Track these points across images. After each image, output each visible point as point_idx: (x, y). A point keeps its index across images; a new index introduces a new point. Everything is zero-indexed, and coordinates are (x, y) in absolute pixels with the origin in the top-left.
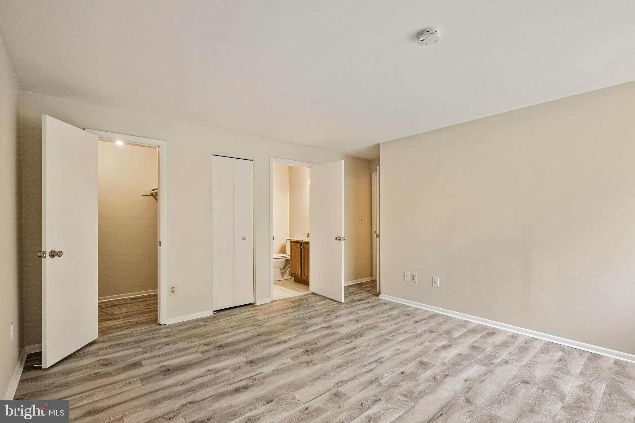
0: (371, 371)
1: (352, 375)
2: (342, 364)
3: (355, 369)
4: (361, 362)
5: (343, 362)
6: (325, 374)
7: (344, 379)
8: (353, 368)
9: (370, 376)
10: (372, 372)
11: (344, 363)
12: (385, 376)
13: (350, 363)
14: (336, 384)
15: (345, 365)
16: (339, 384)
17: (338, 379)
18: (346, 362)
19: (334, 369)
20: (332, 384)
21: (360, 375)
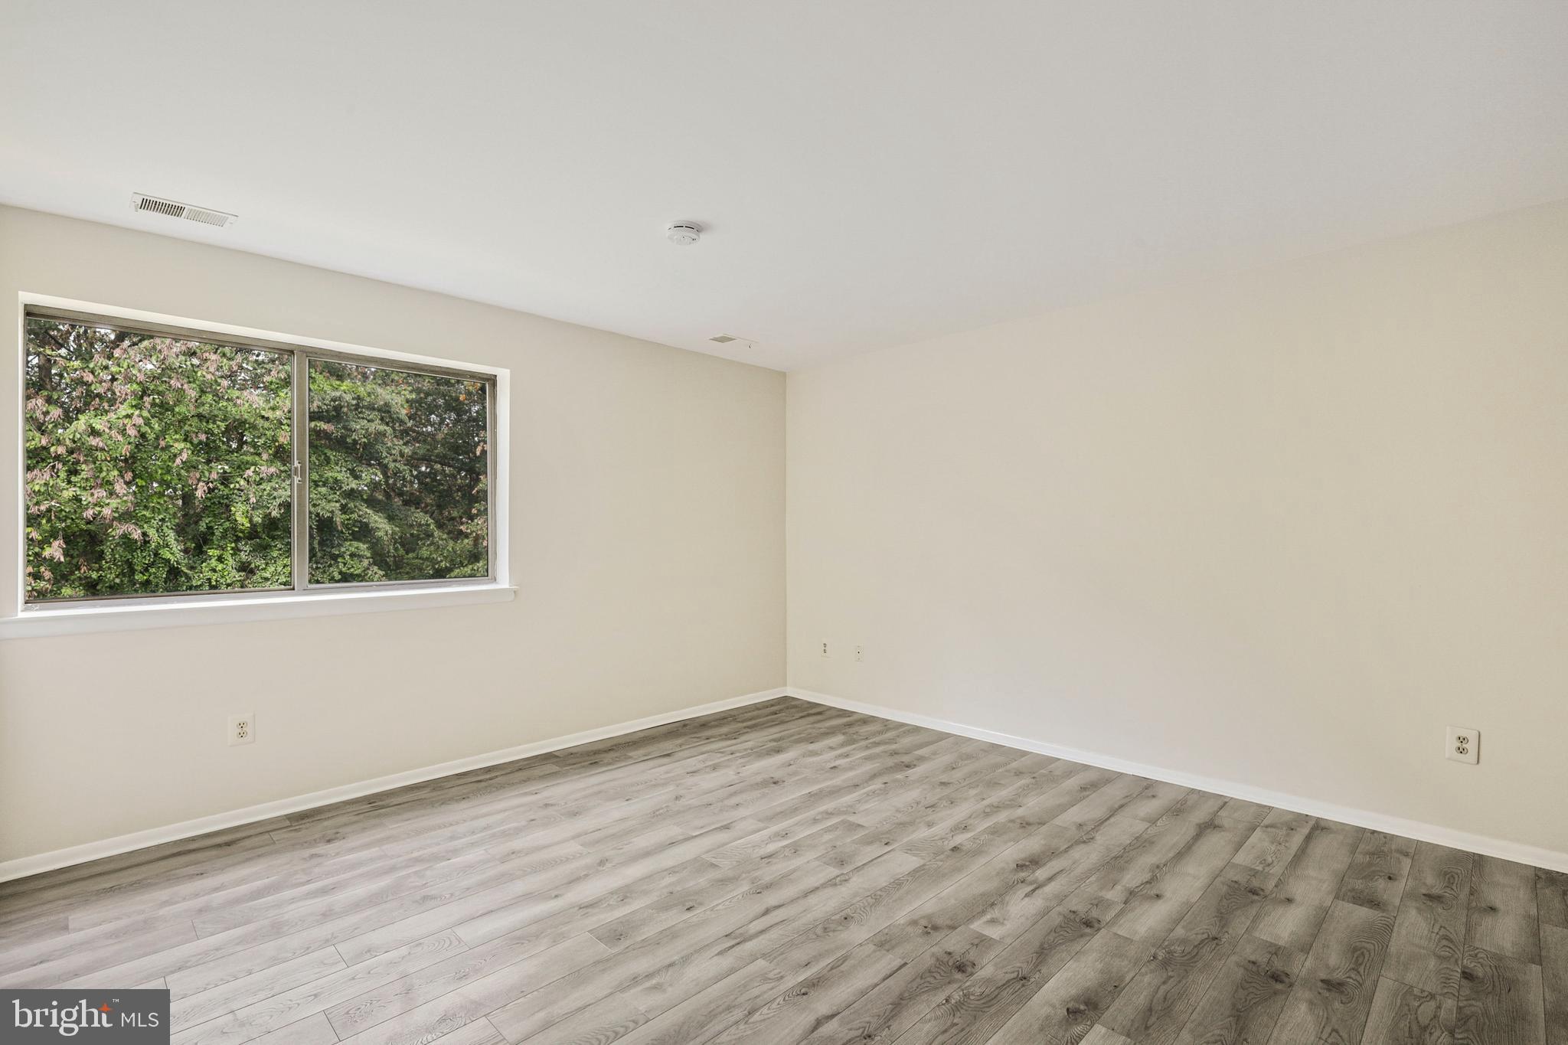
0: (767, 912)
1: (812, 900)
2: (840, 928)
3: (805, 913)
4: (789, 936)
5: (836, 933)
6: (876, 899)
7: (829, 892)
8: (810, 917)
9: (771, 899)
10: (763, 908)
11: (834, 931)
12: (735, 900)
13: (819, 931)
14: (846, 880)
15: (831, 925)
16: (840, 881)
17: (844, 892)
18: (831, 934)
19: (858, 911)
20: (854, 879)
21: (793, 901)
